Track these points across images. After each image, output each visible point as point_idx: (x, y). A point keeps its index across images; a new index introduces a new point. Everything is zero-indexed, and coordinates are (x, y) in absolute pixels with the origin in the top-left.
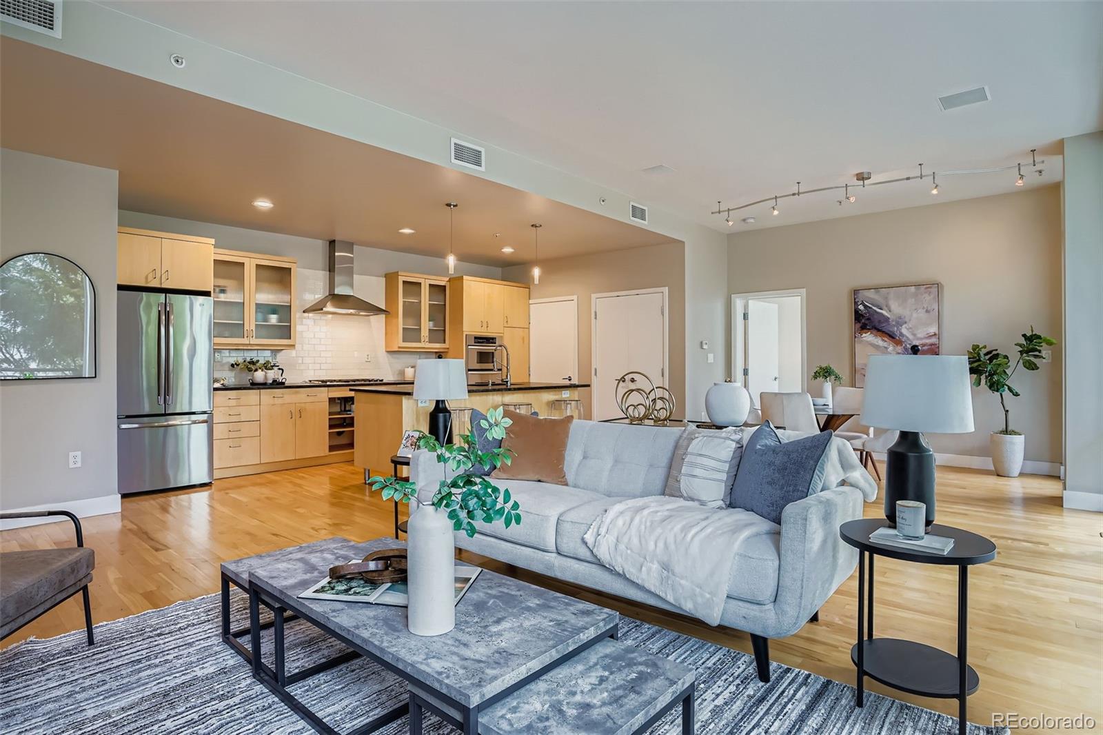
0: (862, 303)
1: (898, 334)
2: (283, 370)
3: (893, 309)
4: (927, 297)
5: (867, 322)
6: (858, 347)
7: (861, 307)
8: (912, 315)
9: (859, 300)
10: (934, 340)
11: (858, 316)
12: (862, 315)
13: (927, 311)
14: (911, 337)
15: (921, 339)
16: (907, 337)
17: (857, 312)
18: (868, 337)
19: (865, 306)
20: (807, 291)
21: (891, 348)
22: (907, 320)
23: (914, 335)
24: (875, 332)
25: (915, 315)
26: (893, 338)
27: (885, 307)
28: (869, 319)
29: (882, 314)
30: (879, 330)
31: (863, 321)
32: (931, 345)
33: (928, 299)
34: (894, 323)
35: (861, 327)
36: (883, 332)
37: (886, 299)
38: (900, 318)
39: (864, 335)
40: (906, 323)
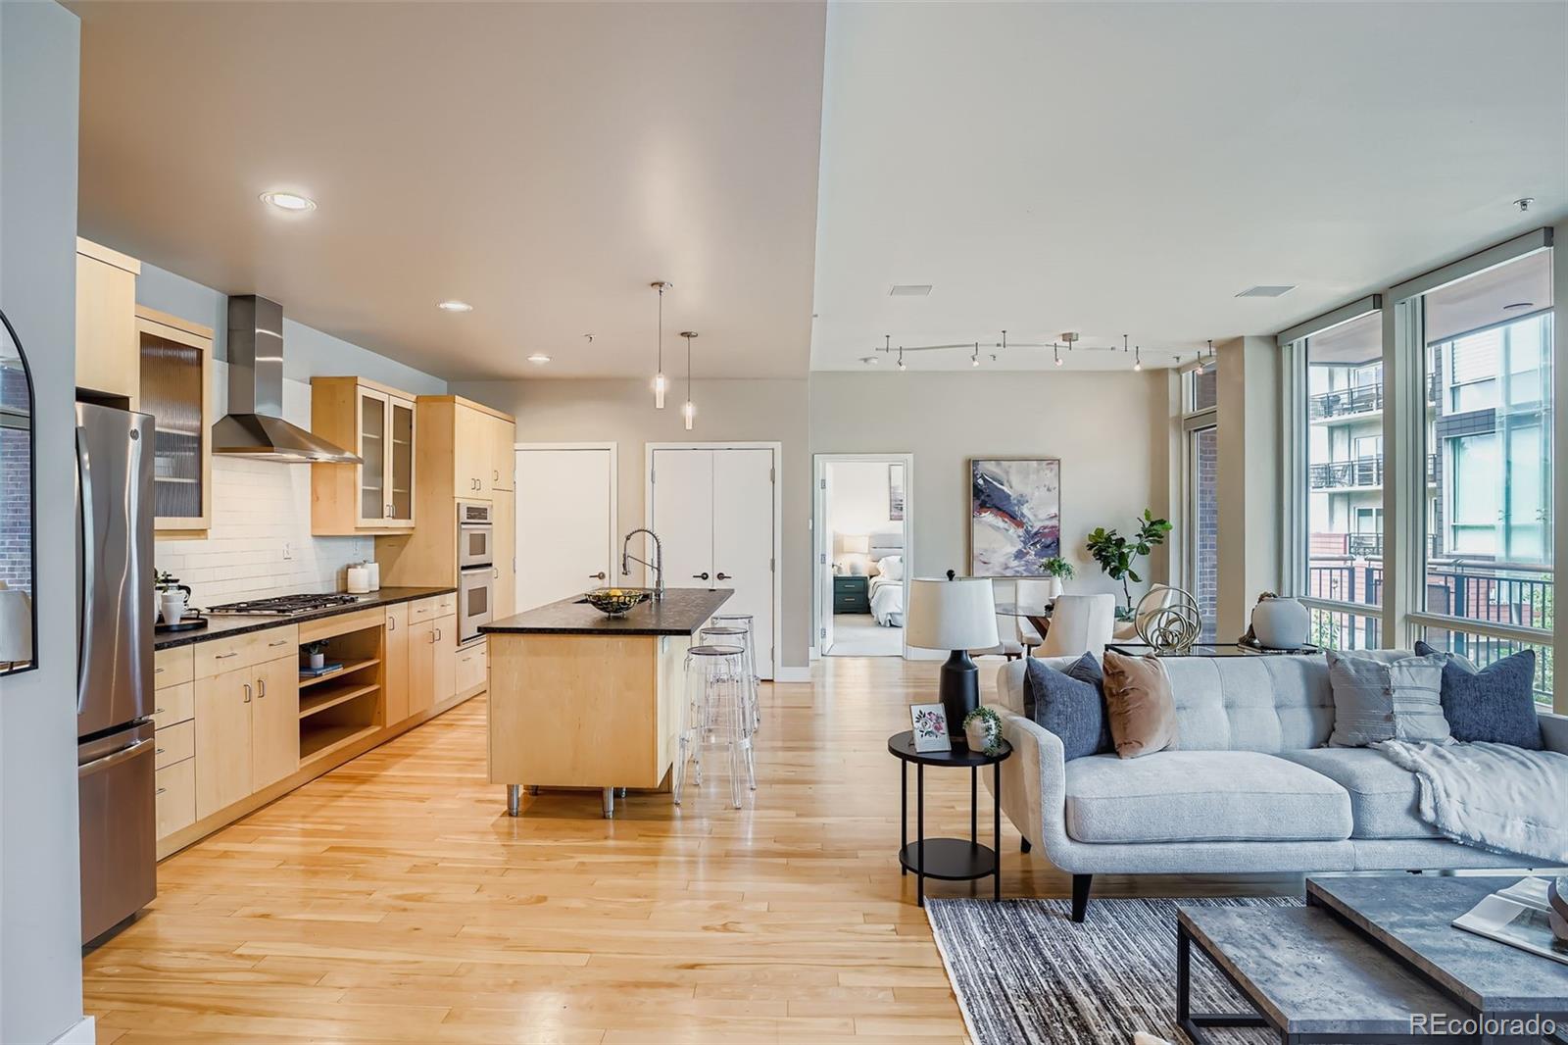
0: (982, 477)
1: (1019, 514)
2: (188, 590)
3: (1015, 484)
4: (1050, 475)
5: (987, 499)
6: (977, 529)
7: (981, 481)
8: (1033, 494)
9: (979, 472)
10: (1054, 522)
11: (977, 492)
12: (981, 491)
13: (1049, 490)
14: (1031, 517)
15: (1042, 521)
16: (1029, 519)
17: (976, 486)
18: (988, 517)
19: (985, 480)
20: (914, 456)
21: (1012, 531)
22: (1028, 498)
23: (1035, 516)
24: (995, 511)
25: (1037, 494)
26: (1014, 519)
27: (1005, 483)
28: (988, 496)
29: (1003, 490)
30: (1000, 509)
31: (983, 497)
32: (1052, 527)
33: (1049, 475)
34: (1015, 502)
35: (980, 505)
36: (1004, 511)
37: (1007, 473)
38: (1022, 496)
39: (983, 514)
40: (1027, 502)
